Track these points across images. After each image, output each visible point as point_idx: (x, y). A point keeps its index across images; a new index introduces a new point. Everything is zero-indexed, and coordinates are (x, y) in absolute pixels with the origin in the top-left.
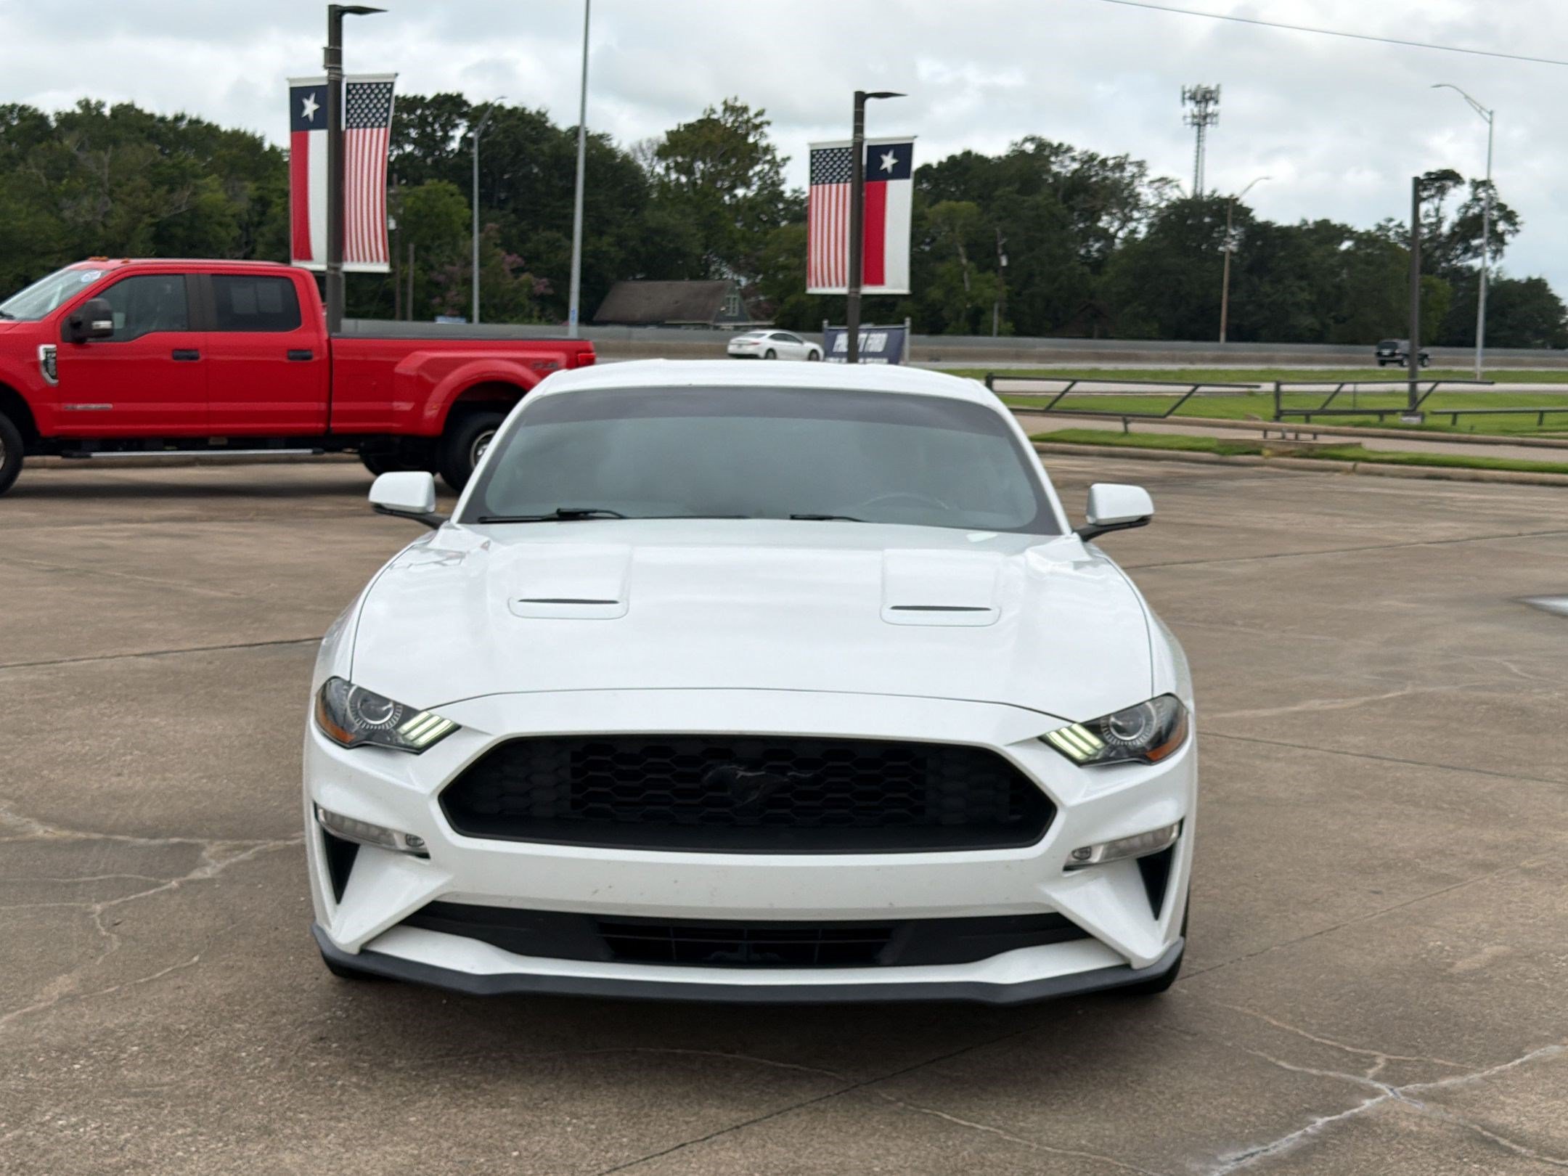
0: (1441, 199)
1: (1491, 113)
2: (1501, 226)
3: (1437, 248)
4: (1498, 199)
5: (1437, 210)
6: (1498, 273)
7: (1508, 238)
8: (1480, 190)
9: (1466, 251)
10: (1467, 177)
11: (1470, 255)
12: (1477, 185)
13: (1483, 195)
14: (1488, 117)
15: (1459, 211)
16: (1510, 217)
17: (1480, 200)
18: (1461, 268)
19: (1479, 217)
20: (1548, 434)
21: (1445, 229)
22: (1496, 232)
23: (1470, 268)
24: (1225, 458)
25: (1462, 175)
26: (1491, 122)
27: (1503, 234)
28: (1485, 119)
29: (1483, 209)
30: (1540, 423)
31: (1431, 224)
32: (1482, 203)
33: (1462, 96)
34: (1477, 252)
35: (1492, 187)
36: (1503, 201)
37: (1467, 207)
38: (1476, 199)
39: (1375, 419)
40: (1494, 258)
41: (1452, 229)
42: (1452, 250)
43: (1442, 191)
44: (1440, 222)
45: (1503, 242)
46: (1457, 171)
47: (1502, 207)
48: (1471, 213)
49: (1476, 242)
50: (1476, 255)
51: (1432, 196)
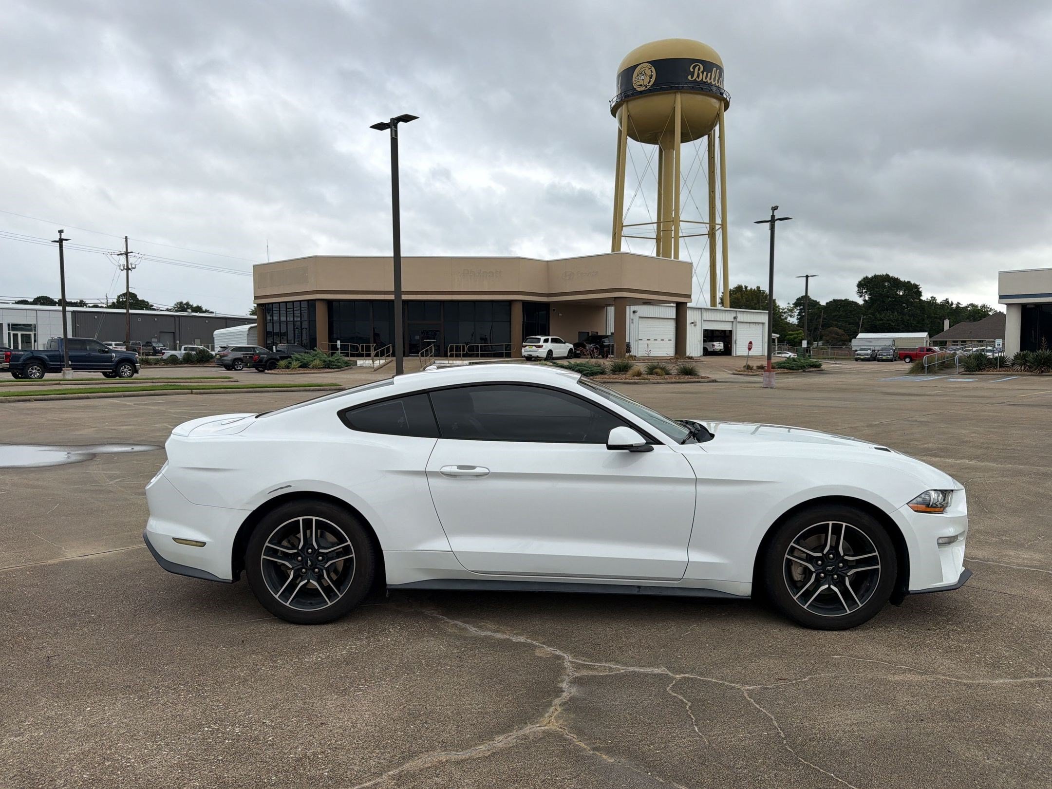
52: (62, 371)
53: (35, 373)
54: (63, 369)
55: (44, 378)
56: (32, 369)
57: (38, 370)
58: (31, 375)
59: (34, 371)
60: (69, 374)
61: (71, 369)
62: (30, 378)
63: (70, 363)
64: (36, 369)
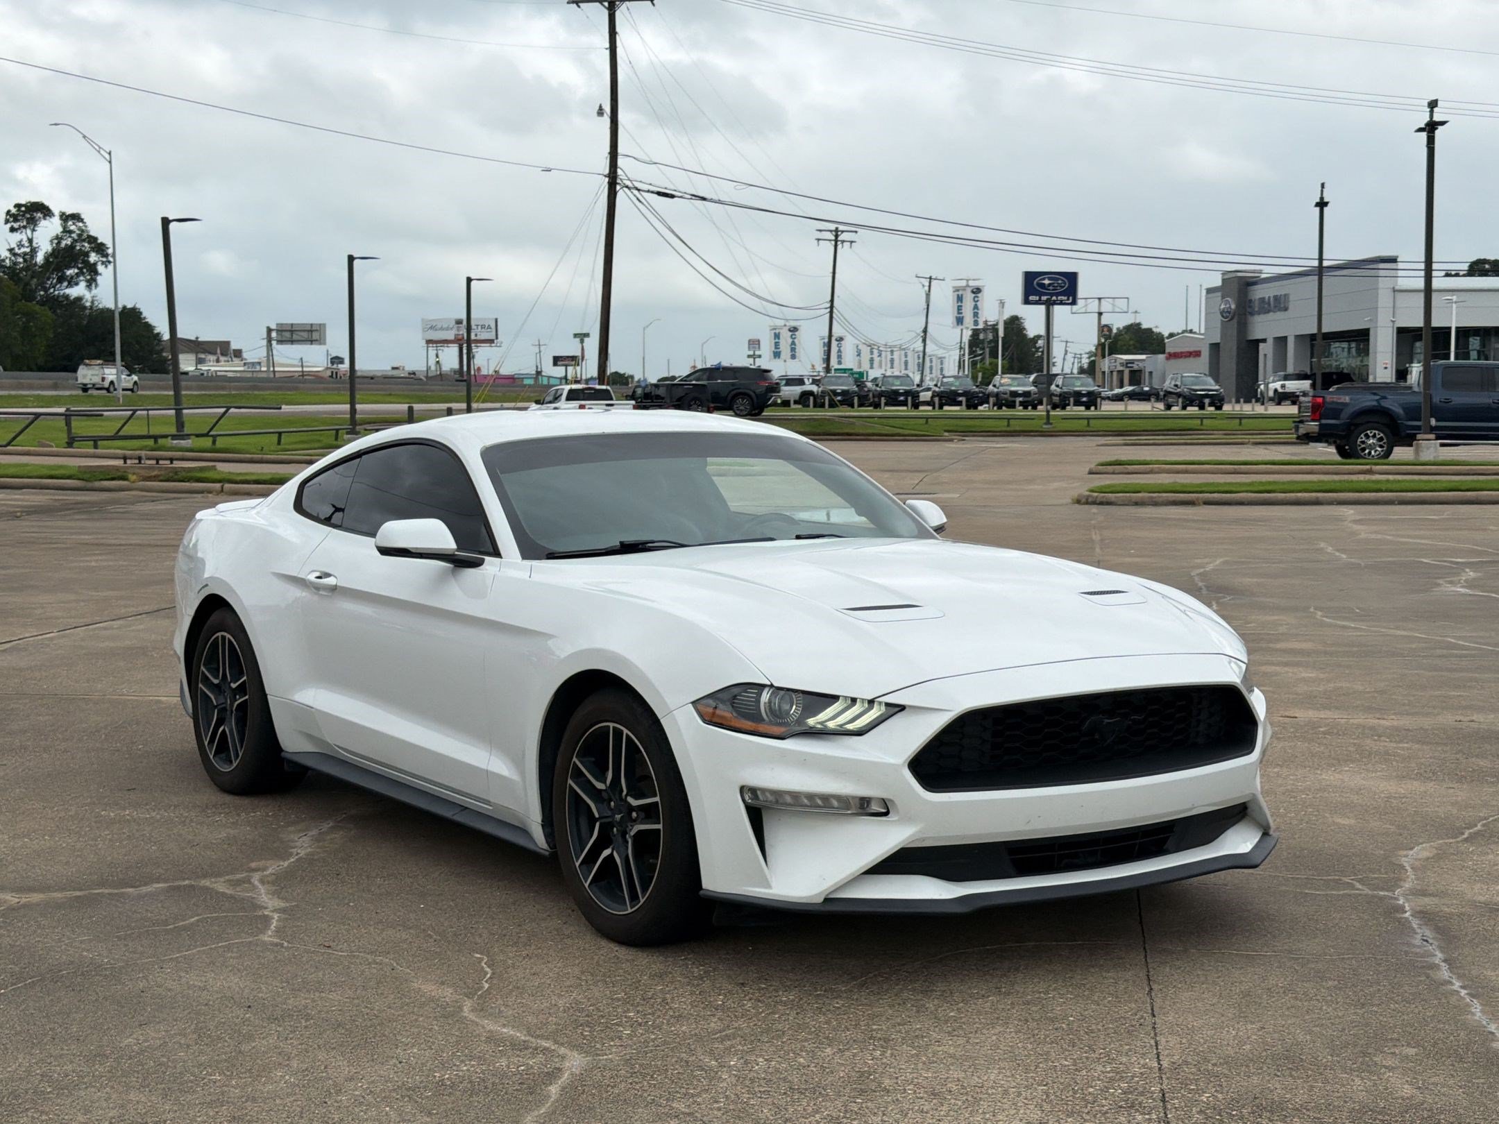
0: (33, 230)
1: (110, 153)
2: (93, 257)
3: (32, 277)
4: (88, 231)
5: (30, 241)
6: (92, 302)
7: (100, 268)
8: (70, 223)
9: (60, 280)
10: (56, 210)
11: (65, 284)
12: (65, 218)
13: (73, 228)
14: (107, 156)
15: (51, 241)
16: (100, 248)
17: (71, 232)
18: (58, 296)
19: (71, 248)
20: (294, 452)
21: (40, 258)
22: (89, 262)
23: (67, 297)
24: (89, 485)
25: (52, 207)
26: (110, 162)
27: (95, 264)
28: (106, 159)
29: (75, 241)
30: (279, 443)
31: (25, 254)
32: (74, 235)
33: (81, 136)
34: (72, 282)
35: (82, 220)
36: (92, 233)
37: (59, 239)
38: (66, 231)
39: (151, 442)
40: (89, 287)
41: (46, 258)
42: (48, 279)
43: (33, 222)
44: (34, 251)
45: (96, 273)
46: (46, 203)
47: (92, 240)
48: (63, 244)
49: (70, 272)
50: (70, 285)
51: (25, 227)
52: (1415, 443)
53: (1371, 447)
54: (1419, 436)
55: (1391, 458)
56: (1367, 436)
57: (1381, 439)
58: (1364, 450)
59: (1371, 441)
60: (1428, 448)
61: (1432, 436)
62: (1359, 457)
63: (1433, 422)
64: (1374, 436)
